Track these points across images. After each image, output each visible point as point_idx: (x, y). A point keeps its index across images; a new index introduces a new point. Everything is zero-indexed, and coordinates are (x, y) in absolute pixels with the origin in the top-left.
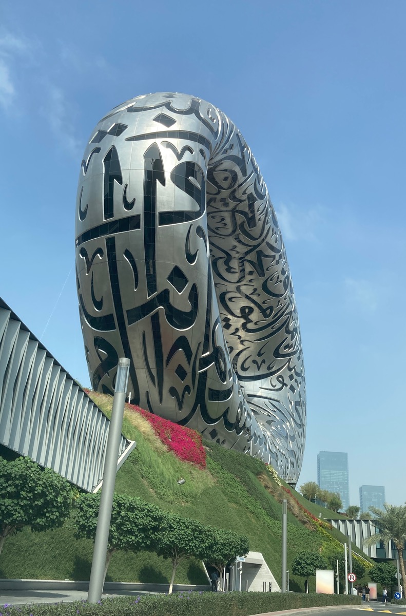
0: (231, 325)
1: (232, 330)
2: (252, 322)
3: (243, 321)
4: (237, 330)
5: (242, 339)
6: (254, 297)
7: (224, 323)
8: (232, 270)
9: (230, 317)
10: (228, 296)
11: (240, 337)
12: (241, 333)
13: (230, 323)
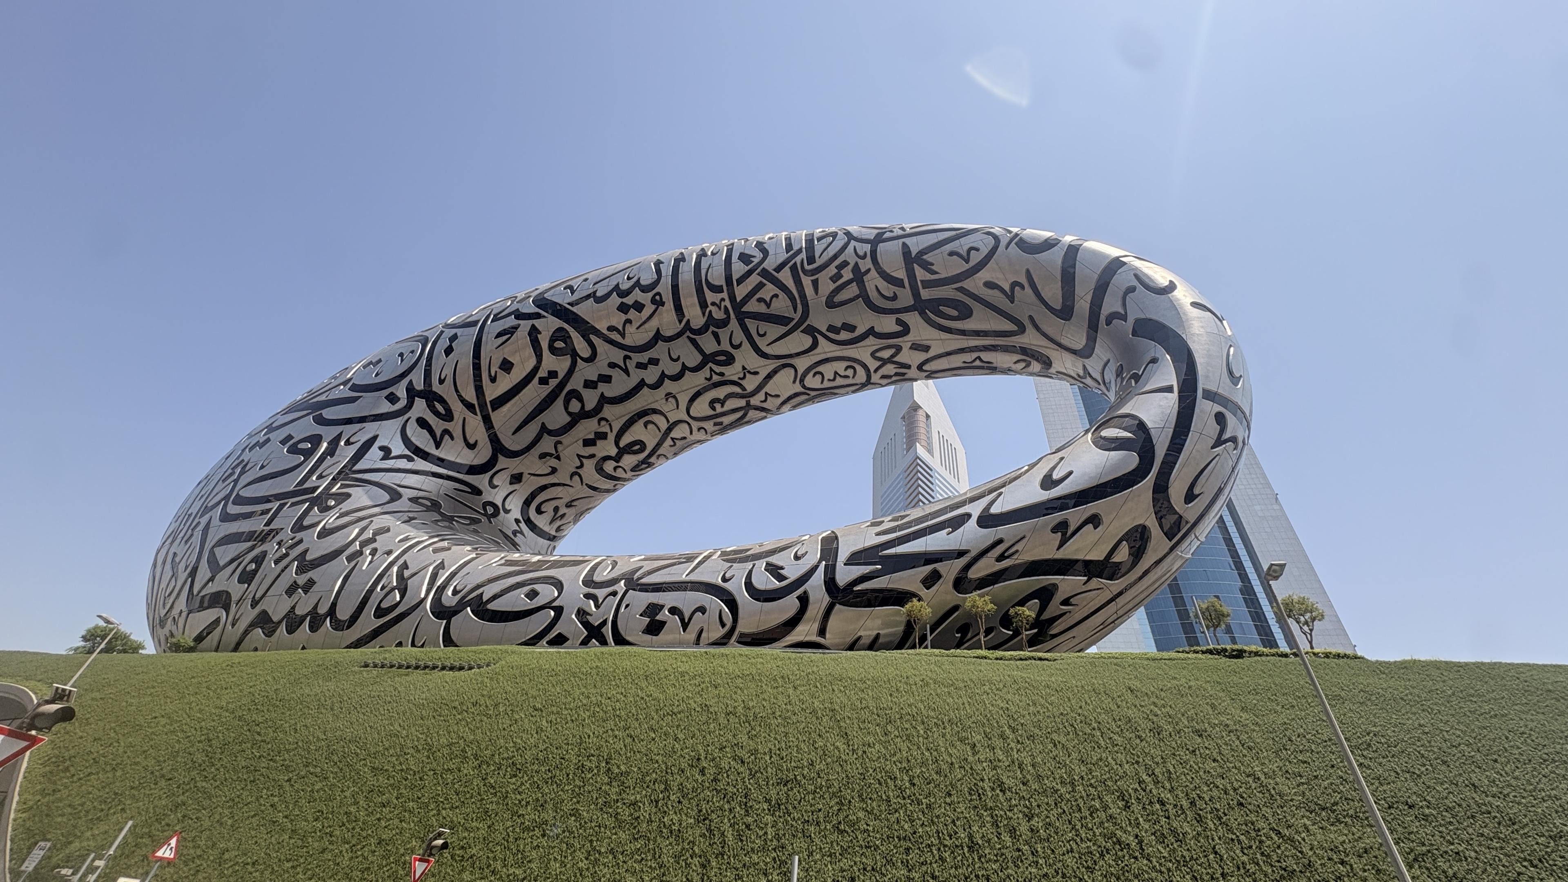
0: (595, 445)
1: (590, 450)
2: (617, 462)
3: (613, 452)
4: (592, 456)
5: (578, 471)
6: (669, 442)
7: (592, 436)
8: (718, 406)
9: (611, 437)
10: (655, 418)
11: (582, 466)
12: (589, 465)
13: (599, 442)
